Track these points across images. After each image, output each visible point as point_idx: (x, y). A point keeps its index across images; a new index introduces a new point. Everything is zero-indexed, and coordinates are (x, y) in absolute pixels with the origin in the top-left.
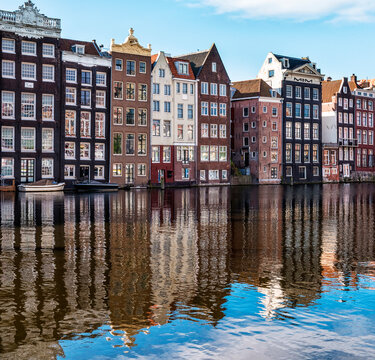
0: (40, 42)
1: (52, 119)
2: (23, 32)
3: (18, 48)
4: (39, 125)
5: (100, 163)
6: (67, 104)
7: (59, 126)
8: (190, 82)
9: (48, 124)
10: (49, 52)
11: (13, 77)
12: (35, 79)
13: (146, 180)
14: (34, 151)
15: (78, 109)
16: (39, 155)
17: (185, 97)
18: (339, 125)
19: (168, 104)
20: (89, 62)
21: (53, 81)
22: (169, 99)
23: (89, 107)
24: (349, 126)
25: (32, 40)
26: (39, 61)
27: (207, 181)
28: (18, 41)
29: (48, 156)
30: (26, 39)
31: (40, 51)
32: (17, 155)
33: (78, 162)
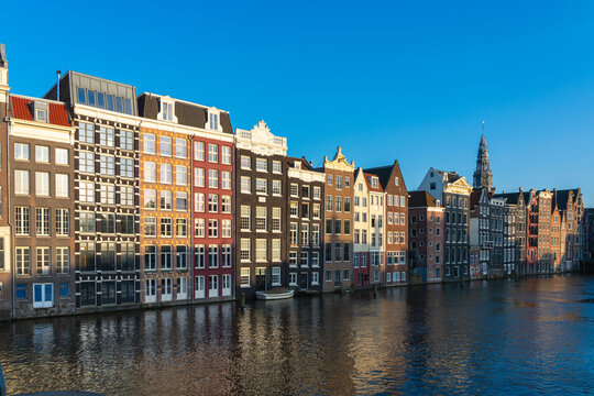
0: (270, 159)
1: (279, 231)
2: (256, 150)
3: (253, 165)
4: (269, 237)
5: (316, 270)
6: (292, 216)
7: (285, 237)
8: (380, 194)
9: (276, 236)
10: (277, 168)
11: (249, 193)
12: (266, 194)
13: (349, 284)
14: (265, 261)
15: (299, 221)
16: (270, 265)
17: (376, 207)
18: (480, 230)
19: (365, 215)
20: (307, 177)
21: (279, 195)
22: (364, 210)
23: (307, 219)
24: (486, 230)
25: (265, 157)
26: (270, 177)
27: (392, 282)
28: (253, 157)
29: (276, 264)
30: (260, 156)
31: (270, 167)
32: (253, 265)
33: (299, 270)
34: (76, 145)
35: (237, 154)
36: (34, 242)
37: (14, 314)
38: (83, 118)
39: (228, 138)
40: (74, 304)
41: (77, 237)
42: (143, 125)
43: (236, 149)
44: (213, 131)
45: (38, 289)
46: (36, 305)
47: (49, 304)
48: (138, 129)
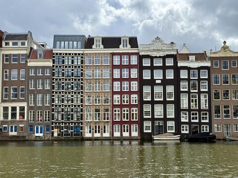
0: (164, 58)
1: (173, 99)
2: (154, 54)
3: (152, 63)
4: (165, 103)
5: (205, 123)
6: (182, 90)
7: (177, 102)
9: (170, 102)
10: (170, 62)
11: (150, 78)
12: (162, 78)
14: (162, 117)
15: (189, 93)
16: (165, 119)
20: (195, 65)
21: (173, 78)
25: (160, 57)
26: (164, 68)
28: (152, 58)
29: (171, 119)
30: (156, 57)
31: (164, 62)
32: (153, 120)
33: (189, 123)
34: (53, 66)
35: (141, 58)
36: (36, 108)
37: (27, 138)
38: (57, 54)
39: (135, 51)
40: (51, 135)
41: (53, 106)
42: (85, 52)
43: (140, 55)
44: (125, 48)
45: (37, 128)
46: (37, 135)
47: (41, 135)
48: (82, 54)
